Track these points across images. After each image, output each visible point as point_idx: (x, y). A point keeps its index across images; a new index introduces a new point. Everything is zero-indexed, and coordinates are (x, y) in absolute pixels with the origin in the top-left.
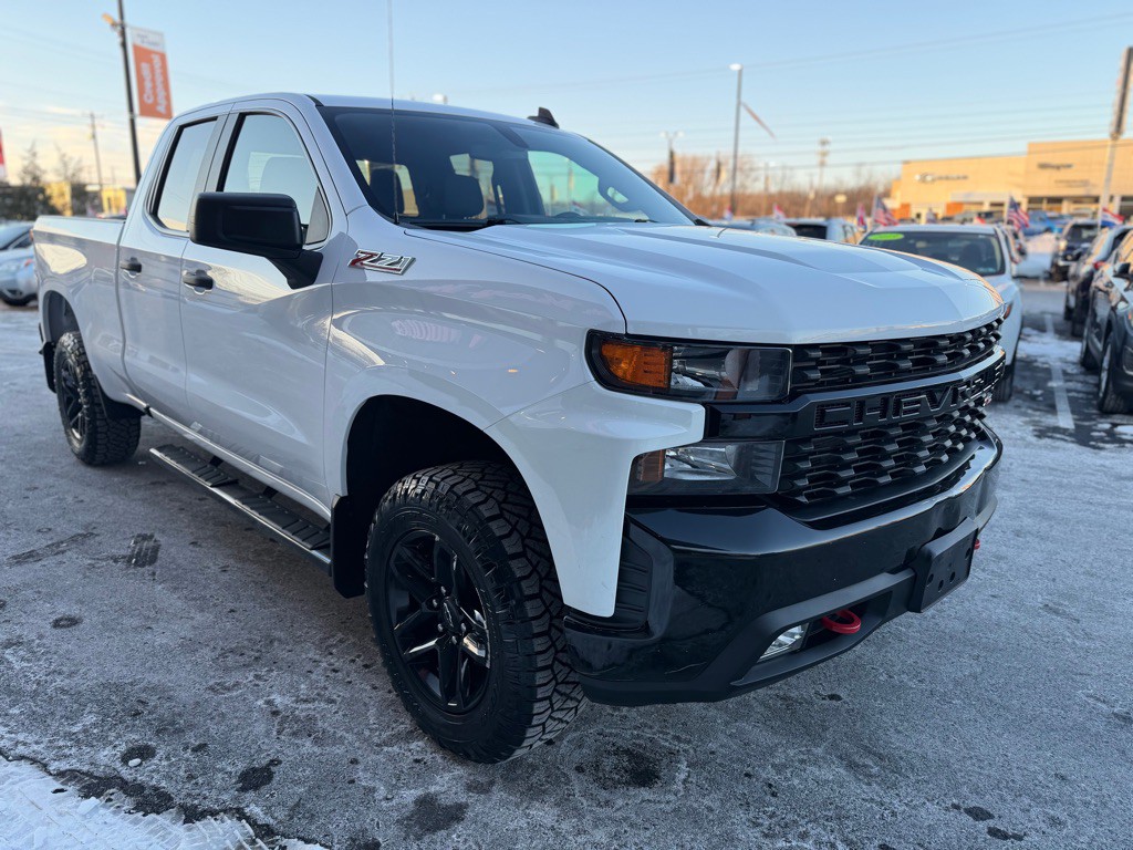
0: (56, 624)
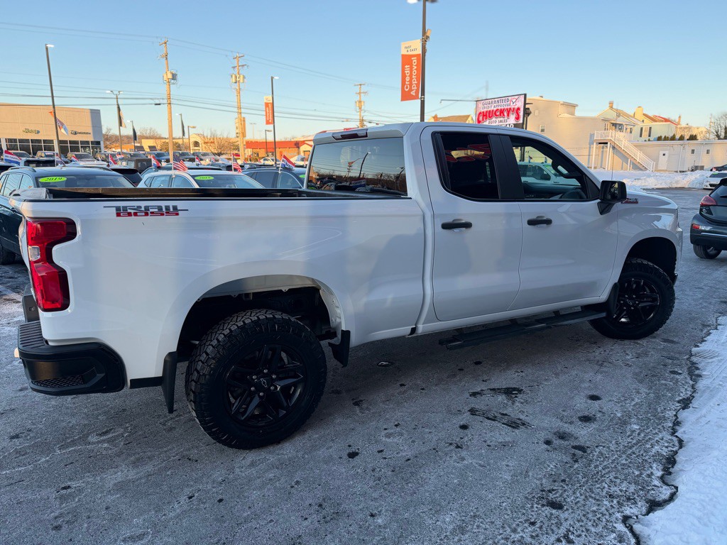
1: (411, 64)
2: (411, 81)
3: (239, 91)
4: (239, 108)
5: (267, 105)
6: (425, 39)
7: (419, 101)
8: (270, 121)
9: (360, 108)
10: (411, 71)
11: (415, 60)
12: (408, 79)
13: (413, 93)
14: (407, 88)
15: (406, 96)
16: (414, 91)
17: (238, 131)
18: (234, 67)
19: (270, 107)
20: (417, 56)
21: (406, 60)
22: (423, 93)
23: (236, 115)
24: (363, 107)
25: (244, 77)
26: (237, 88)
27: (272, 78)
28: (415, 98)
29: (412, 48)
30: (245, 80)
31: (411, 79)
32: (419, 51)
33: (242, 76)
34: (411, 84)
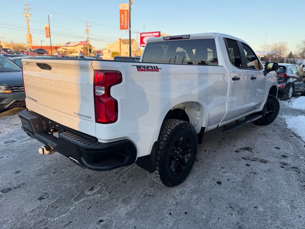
0: (279, 149)
1: (124, 13)
2: (124, 21)
3: (28, 21)
4: (29, 29)
5: (46, 28)
6: (130, 3)
7: (128, 31)
8: (48, 36)
9: (88, 33)
10: (124, 17)
11: (126, 12)
12: (123, 20)
13: (125, 27)
14: (122, 24)
15: (122, 28)
16: (126, 26)
17: (28, 40)
18: (25, 10)
19: (48, 30)
20: (127, 11)
21: (122, 12)
22: (130, 27)
23: (27, 33)
24: (89, 32)
25: (30, 15)
26: (27, 19)
27: (49, 16)
28: (127, 29)
29: (125, 7)
30: (31, 16)
31: (124, 20)
32: (128, 9)
33: (29, 14)
34: (124, 23)
